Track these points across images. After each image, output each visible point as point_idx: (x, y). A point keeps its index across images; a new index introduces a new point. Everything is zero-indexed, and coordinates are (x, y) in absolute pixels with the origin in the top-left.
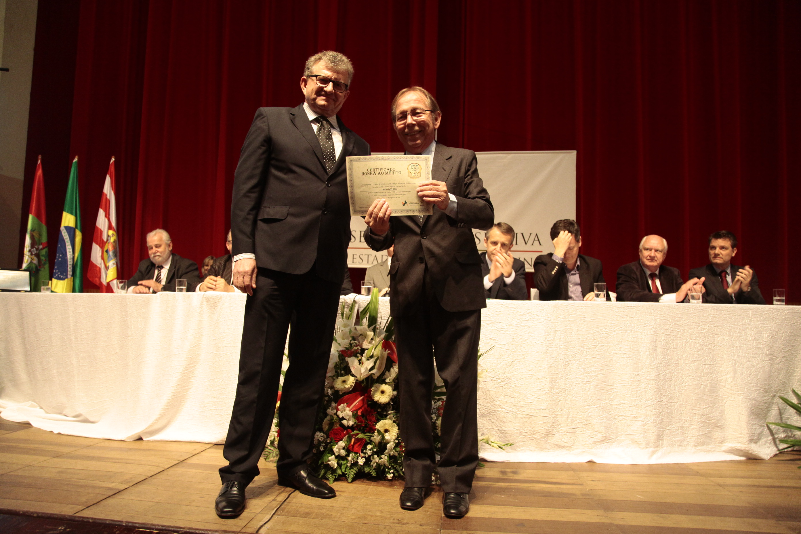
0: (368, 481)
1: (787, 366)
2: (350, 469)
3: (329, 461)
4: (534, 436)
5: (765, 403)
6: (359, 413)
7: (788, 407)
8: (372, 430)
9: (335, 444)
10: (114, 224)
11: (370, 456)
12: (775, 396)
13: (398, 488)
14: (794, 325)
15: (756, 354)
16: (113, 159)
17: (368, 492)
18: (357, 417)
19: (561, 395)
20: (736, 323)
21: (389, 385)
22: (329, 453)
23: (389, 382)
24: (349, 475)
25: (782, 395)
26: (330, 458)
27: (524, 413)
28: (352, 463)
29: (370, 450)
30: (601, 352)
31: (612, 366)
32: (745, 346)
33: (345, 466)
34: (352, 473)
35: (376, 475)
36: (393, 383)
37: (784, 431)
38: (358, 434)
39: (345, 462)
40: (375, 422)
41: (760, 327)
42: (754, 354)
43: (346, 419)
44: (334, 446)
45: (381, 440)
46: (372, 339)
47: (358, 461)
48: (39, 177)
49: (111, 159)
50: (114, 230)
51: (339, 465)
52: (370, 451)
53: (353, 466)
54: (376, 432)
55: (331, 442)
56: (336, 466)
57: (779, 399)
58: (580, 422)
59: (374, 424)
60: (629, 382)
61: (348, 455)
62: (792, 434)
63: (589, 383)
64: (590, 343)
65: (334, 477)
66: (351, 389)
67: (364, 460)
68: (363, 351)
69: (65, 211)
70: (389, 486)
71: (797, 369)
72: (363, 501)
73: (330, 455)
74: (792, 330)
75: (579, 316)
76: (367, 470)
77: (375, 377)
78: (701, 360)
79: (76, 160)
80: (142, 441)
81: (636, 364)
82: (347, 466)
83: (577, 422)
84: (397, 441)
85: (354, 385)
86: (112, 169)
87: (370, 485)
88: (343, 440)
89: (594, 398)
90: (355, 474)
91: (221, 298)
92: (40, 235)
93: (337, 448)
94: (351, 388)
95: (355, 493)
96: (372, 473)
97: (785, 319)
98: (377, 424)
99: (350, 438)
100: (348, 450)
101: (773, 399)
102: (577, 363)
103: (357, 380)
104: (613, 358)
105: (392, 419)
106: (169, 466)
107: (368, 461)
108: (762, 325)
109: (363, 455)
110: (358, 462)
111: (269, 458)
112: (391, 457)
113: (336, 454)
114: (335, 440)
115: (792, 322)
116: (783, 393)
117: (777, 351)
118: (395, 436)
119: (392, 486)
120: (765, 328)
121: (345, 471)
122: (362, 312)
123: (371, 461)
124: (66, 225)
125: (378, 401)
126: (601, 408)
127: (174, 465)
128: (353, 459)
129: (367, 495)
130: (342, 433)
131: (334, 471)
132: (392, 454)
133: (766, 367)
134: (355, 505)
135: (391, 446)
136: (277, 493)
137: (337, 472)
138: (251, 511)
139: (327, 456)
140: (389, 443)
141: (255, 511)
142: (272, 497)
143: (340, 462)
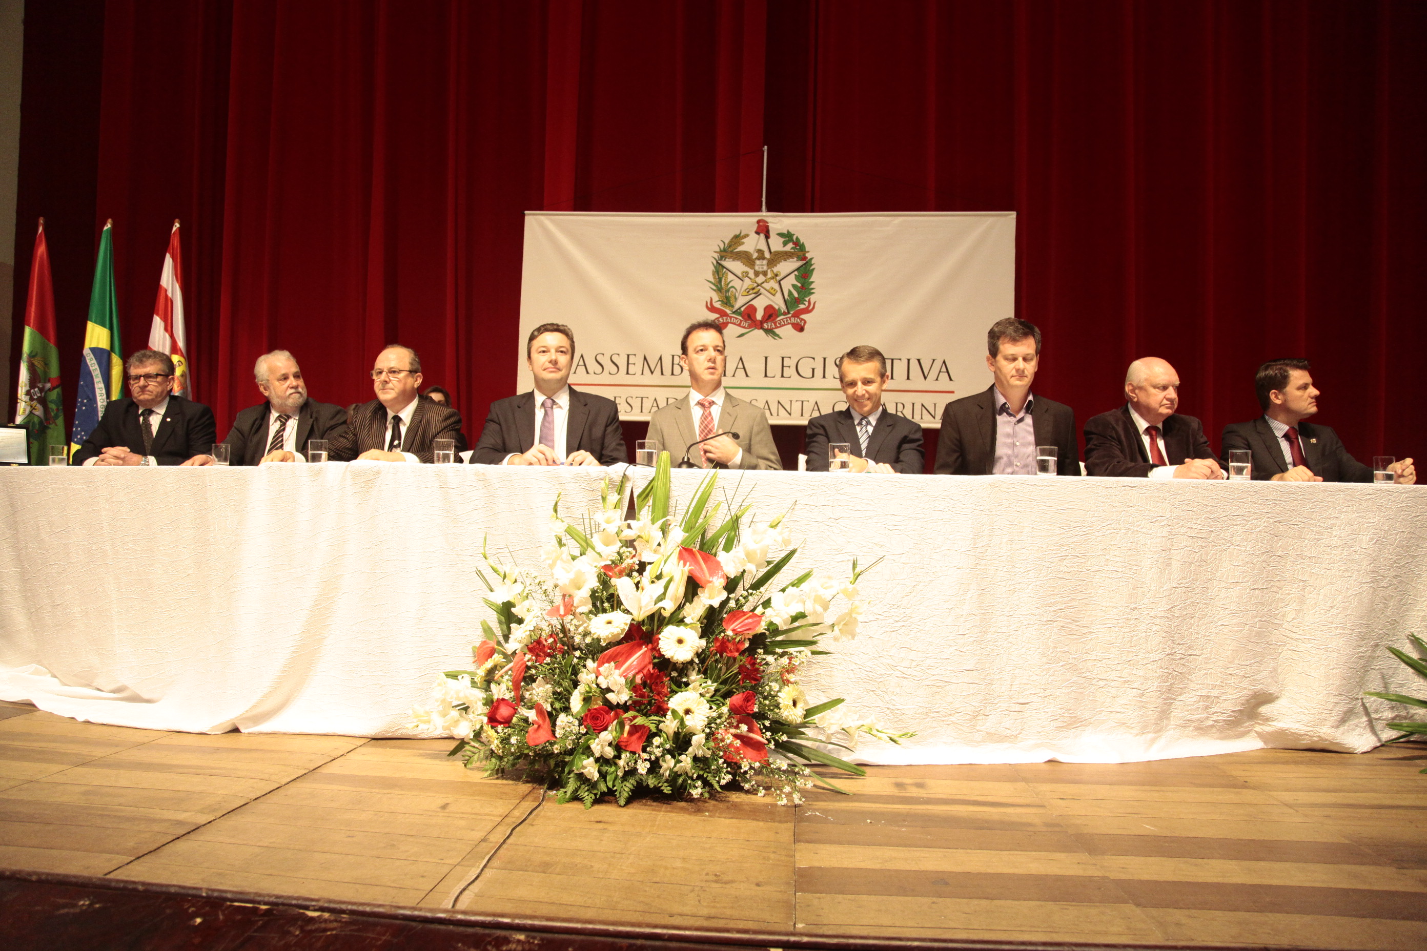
0: (655, 804)
1: (1402, 593)
2: (622, 782)
3: (583, 767)
4: (952, 718)
5: (1361, 658)
6: (638, 680)
7: (1403, 665)
8: (661, 711)
9: (594, 737)
10: (181, 343)
11: (657, 759)
12: (1377, 645)
13: (710, 816)
14: (1416, 519)
15: (1347, 570)
16: (177, 225)
17: (657, 823)
18: (634, 687)
19: (999, 644)
20: (1313, 516)
21: (691, 628)
22: (583, 753)
23: (691, 623)
24: (620, 793)
25: (1390, 643)
26: (585, 762)
27: (935, 677)
28: (625, 771)
29: (658, 747)
30: (1074, 569)
31: (1091, 593)
32: (1326, 556)
33: (614, 775)
34: (627, 789)
35: (670, 792)
36: (699, 625)
37: (1392, 708)
38: (635, 717)
39: (613, 769)
40: (666, 696)
41: (1356, 523)
42: (1344, 571)
43: (613, 691)
44: (592, 741)
45: (678, 728)
46: (659, 545)
47: (638, 767)
48: (42, 257)
49: (172, 225)
50: (182, 355)
51: (603, 775)
52: (658, 749)
53: (628, 775)
54: (669, 713)
55: (587, 733)
56: (596, 776)
57: (1386, 650)
58: (1033, 692)
59: (666, 699)
60: (1120, 621)
61: (618, 757)
62: (1408, 713)
63: (1049, 623)
64: (1054, 552)
65: (593, 797)
66: (622, 636)
67: (648, 765)
68: (642, 567)
69: (91, 321)
70: (695, 812)
71: (1420, 597)
72: (648, 839)
73: (585, 757)
74: (1414, 529)
75: (1035, 503)
76: (652, 782)
77: (666, 614)
78: (1248, 581)
79: (108, 226)
80: (238, 734)
81: (1133, 589)
82: (617, 775)
83: (1028, 692)
84: (707, 730)
85: (627, 628)
86: (175, 242)
87: (660, 811)
88: (610, 728)
89: (1058, 650)
90: (631, 790)
91: (378, 473)
92: (46, 364)
93: (598, 744)
94: (621, 634)
95: (633, 826)
96: (662, 788)
97: (1401, 509)
98: (671, 699)
99: (622, 725)
100: (619, 748)
101: (1374, 651)
102: (1030, 587)
103: (633, 620)
104: (1093, 578)
105: (698, 690)
106: (289, 779)
107: (655, 766)
108: (1361, 520)
109: (645, 756)
110: (636, 769)
111: (471, 763)
112: (695, 759)
113: (597, 755)
114: (594, 730)
115: (1414, 515)
116: (1392, 640)
117: (1386, 565)
118: (705, 721)
119: (699, 811)
120: (1366, 525)
121: (614, 786)
122: (639, 496)
123: (661, 767)
124: (93, 346)
125: (672, 657)
126: (1068, 666)
127: (298, 778)
128: (627, 764)
129: (655, 828)
130: (607, 717)
131: (592, 785)
132: (700, 754)
133: (1364, 595)
134: (633, 848)
135: (698, 739)
136: (489, 828)
137: (598, 787)
138: (443, 862)
139: (580, 758)
140: (695, 734)
141: (450, 861)
142: (480, 835)
143: (605, 768)
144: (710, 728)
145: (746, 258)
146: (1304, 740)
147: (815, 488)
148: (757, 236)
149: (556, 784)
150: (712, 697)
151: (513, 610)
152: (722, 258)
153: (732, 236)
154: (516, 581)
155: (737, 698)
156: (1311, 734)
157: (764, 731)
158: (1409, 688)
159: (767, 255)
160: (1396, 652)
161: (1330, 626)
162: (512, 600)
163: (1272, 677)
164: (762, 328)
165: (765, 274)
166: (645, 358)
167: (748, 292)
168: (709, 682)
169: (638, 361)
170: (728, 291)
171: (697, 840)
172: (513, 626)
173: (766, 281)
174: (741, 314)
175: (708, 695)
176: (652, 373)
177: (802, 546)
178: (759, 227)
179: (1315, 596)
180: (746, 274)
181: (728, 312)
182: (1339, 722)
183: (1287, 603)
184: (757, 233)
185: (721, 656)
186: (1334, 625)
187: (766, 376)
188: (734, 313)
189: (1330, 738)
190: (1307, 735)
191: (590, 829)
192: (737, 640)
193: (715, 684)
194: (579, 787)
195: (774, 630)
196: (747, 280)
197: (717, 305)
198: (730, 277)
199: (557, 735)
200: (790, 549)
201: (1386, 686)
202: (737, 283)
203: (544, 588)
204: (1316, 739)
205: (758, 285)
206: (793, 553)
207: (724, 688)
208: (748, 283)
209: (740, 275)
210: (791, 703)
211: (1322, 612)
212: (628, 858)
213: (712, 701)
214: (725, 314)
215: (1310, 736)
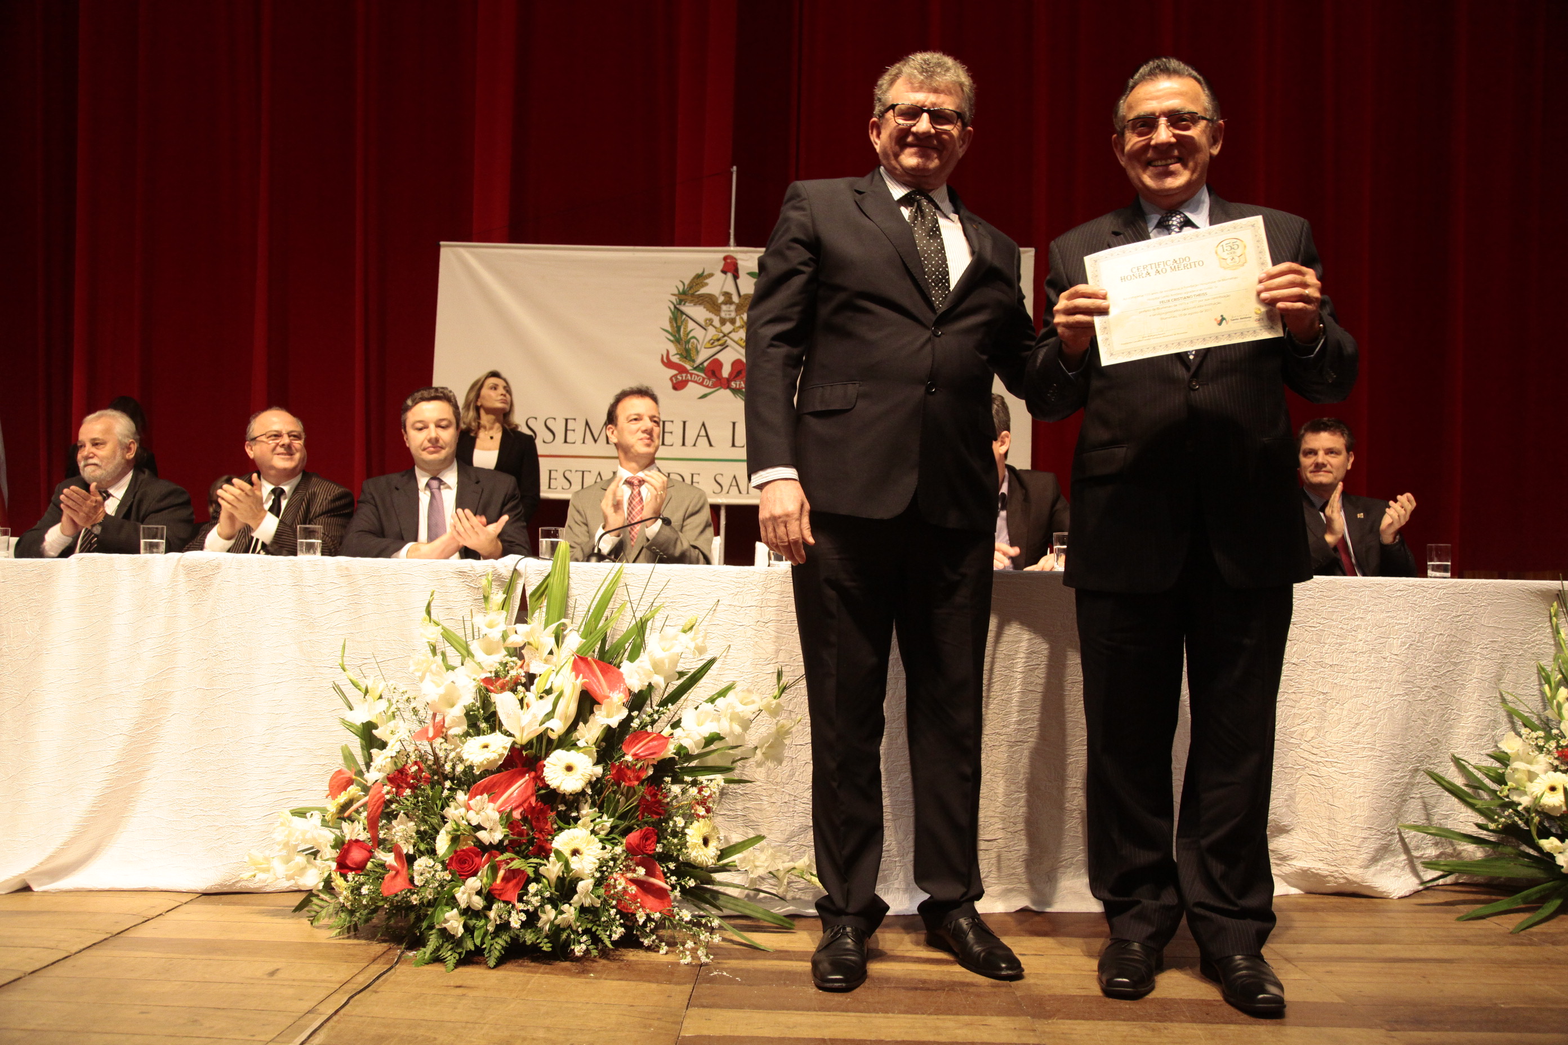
0: (533, 964)
1: (1443, 707)
2: (492, 939)
3: (446, 921)
5: (1396, 784)
6: (517, 815)
7: (1447, 794)
8: (543, 852)
9: (460, 884)
11: (536, 909)
13: (596, 978)
14: (1458, 619)
15: (1375, 681)
17: (529, 987)
18: (511, 823)
20: (1334, 617)
21: (585, 753)
22: (447, 904)
23: (584, 747)
24: (490, 952)
25: (1432, 766)
26: (447, 915)
28: (497, 925)
29: (535, 895)
32: (1350, 664)
33: (483, 931)
34: (498, 947)
35: (550, 949)
36: (594, 749)
37: (1436, 844)
38: (512, 859)
39: (483, 922)
40: (551, 835)
41: (1385, 625)
42: (1371, 682)
43: (485, 829)
44: (457, 889)
45: (563, 873)
46: (551, 653)
47: (510, 920)
51: (469, 930)
52: (536, 898)
53: (501, 930)
54: (552, 854)
55: (451, 880)
56: (461, 931)
57: (1425, 775)
58: (1001, 826)
59: (550, 837)
61: (488, 907)
62: (1453, 850)
63: (1019, 744)
65: (457, 958)
66: (501, 763)
67: (523, 917)
68: (531, 678)
70: (579, 973)
71: (1465, 712)
73: (447, 908)
74: (1454, 631)
76: (529, 937)
77: (554, 736)
80: (30, 893)
82: (487, 930)
83: (995, 827)
84: (598, 875)
85: (506, 753)
87: (536, 973)
88: (479, 874)
90: (503, 948)
91: (218, 567)
93: (464, 893)
94: (499, 759)
95: (499, 990)
96: (541, 945)
97: (1439, 608)
98: (556, 838)
99: (495, 869)
100: (490, 897)
101: (1413, 777)
103: (514, 743)
105: (588, 827)
106: (82, 947)
107: (532, 919)
108: (1391, 621)
109: (521, 906)
110: (509, 922)
111: (318, 920)
112: (583, 910)
113: (463, 906)
114: (460, 875)
115: (1454, 614)
116: (1434, 764)
117: (1422, 674)
118: (595, 863)
119: (584, 972)
120: (1396, 627)
121: (483, 943)
122: (532, 595)
123: (539, 918)
125: (559, 787)
127: (94, 944)
128: (500, 917)
129: (525, 992)
130: (477, 860)
131: (458, 943)
132: (587, 903)
133: (1395, 710)
134: (491, 1017)
135: (585, 886)
136: (322, 996)
137: (464, 945)
138: (254, 1038)
139: (442, 910)
140: (582, 879)
141: (263, 1038)
142: (306, 1006)
143: (472, 922)
144: (602, 872)
145: (710, 302)
146: (1328, 882)
147: (740, 585)
148: (723, 276)
149: (417, 942)
150: (608, 835)
151: (374, 732)
152: (681, 301)
153: (693, 275)
154: (381, 697)
155: (634, 836)
156: (1337, 874)
157: (669, 875)
158: (1455, 819)
159: (735, 299)
160: (1435, 777)
161: (1356, 746)
162: (374, 720)
163: (1288, 806)
164: (728, 387)
165: (733, 321)
166: (587, 424)
167: (712, 343)
168: (605, 817)
169: (579, 426)
170: (688, 342)
171: (570, 1005)
172: (374, 751)
173: (734, 330)
174: (703, 370)
175: (603, 833)
176: (595, 441)
177: (724, 654)
178: (725, 265)
179: (1338, 711)
180: (710, 322)
181: (689, 367)
182: (1369, 861)
183: (1305, 719)
184: (724, 272)
185: (619, 785)
186: (1360, 746)
187: (733, 445)
188: (695, 369)
189: (1358, 880)
190: (1332, 876)
191: (445, 995)
192: (639, 765)
193: (612, 820)
194: (442, 946)
195: (683, 754)
196: (711, 329)
197: (675, 359)
198: (691, 325)
199: (416, 883)
200: (708, 657)
201: (1428, 817)
202: (698, 333)
203: (413, 705)
204: (1342, 881)
205: (725, 336)
206: (712, 662)
207: (623, 824)
208: (712, 332)
209: (703, 323)
210: (701, 841)
211: (1346, 729)
212: (482, 1028)
213: (608, 840)
214: (686, 371)
215: (1336, 878)
